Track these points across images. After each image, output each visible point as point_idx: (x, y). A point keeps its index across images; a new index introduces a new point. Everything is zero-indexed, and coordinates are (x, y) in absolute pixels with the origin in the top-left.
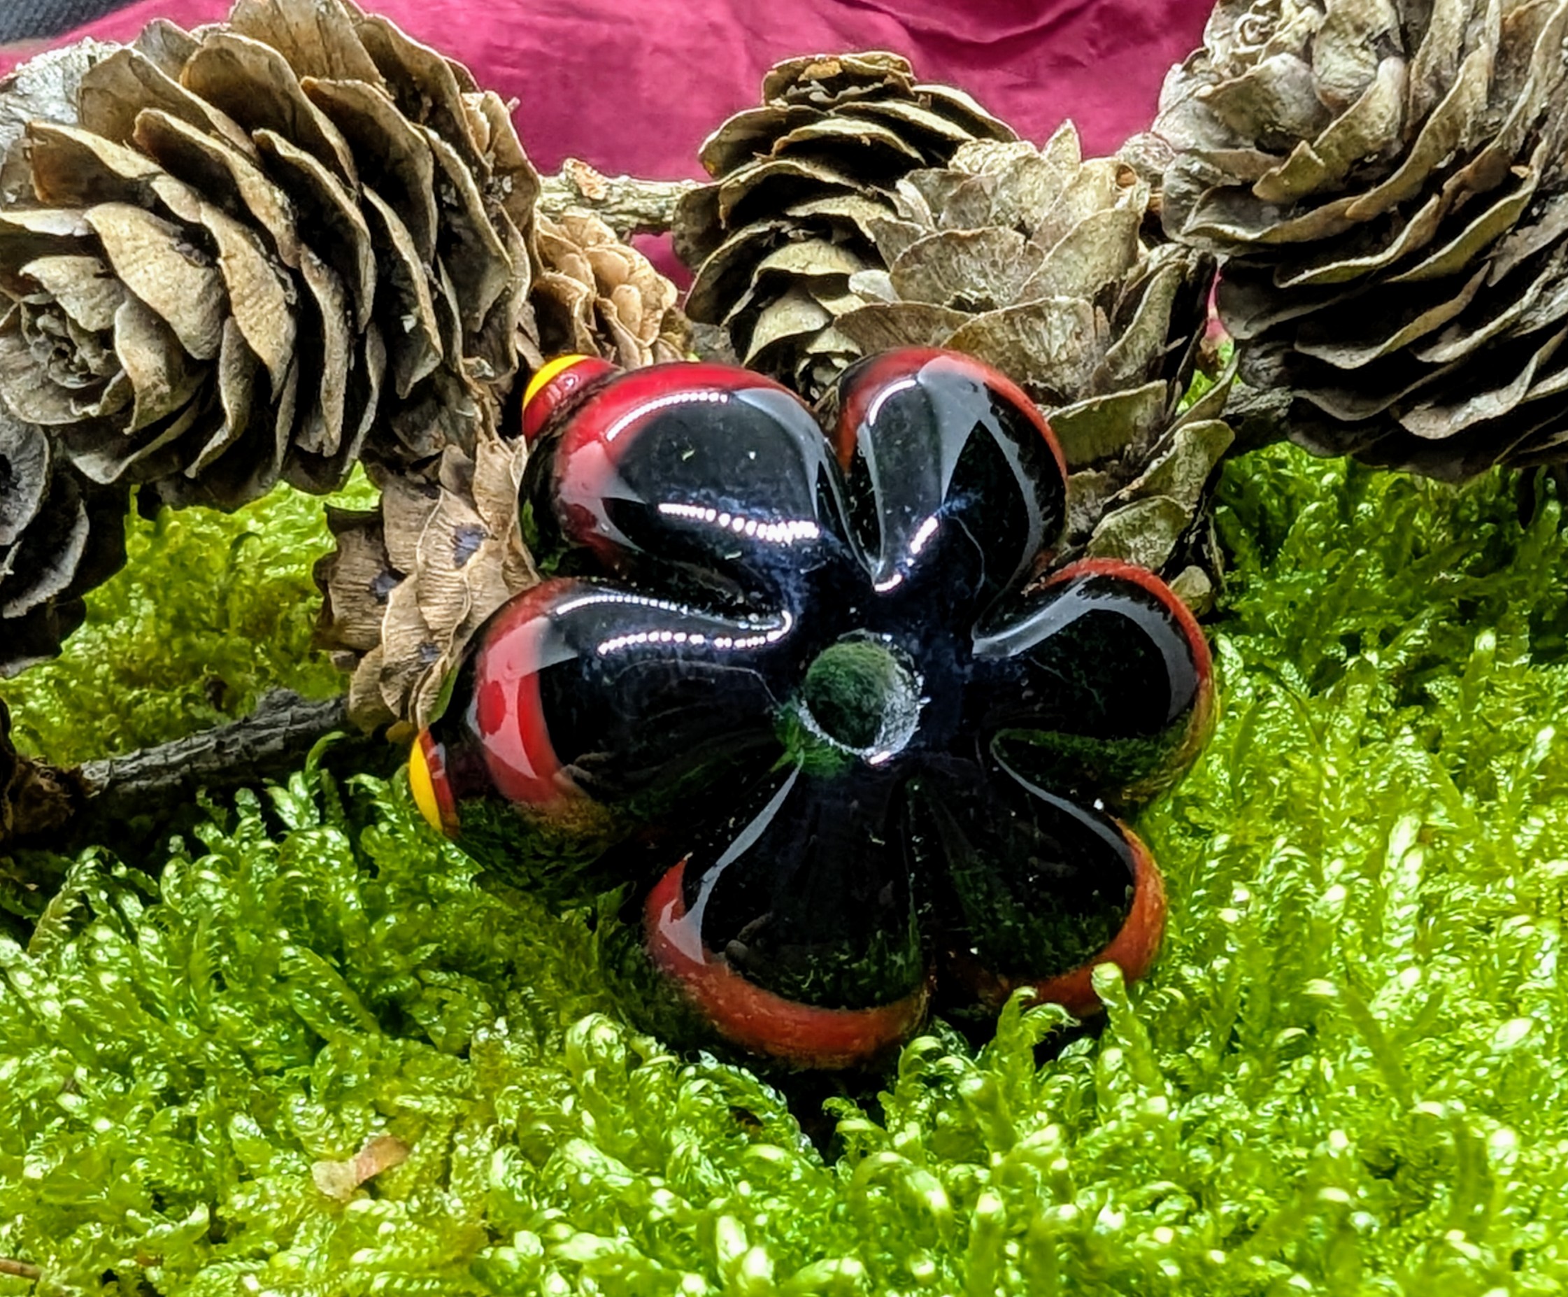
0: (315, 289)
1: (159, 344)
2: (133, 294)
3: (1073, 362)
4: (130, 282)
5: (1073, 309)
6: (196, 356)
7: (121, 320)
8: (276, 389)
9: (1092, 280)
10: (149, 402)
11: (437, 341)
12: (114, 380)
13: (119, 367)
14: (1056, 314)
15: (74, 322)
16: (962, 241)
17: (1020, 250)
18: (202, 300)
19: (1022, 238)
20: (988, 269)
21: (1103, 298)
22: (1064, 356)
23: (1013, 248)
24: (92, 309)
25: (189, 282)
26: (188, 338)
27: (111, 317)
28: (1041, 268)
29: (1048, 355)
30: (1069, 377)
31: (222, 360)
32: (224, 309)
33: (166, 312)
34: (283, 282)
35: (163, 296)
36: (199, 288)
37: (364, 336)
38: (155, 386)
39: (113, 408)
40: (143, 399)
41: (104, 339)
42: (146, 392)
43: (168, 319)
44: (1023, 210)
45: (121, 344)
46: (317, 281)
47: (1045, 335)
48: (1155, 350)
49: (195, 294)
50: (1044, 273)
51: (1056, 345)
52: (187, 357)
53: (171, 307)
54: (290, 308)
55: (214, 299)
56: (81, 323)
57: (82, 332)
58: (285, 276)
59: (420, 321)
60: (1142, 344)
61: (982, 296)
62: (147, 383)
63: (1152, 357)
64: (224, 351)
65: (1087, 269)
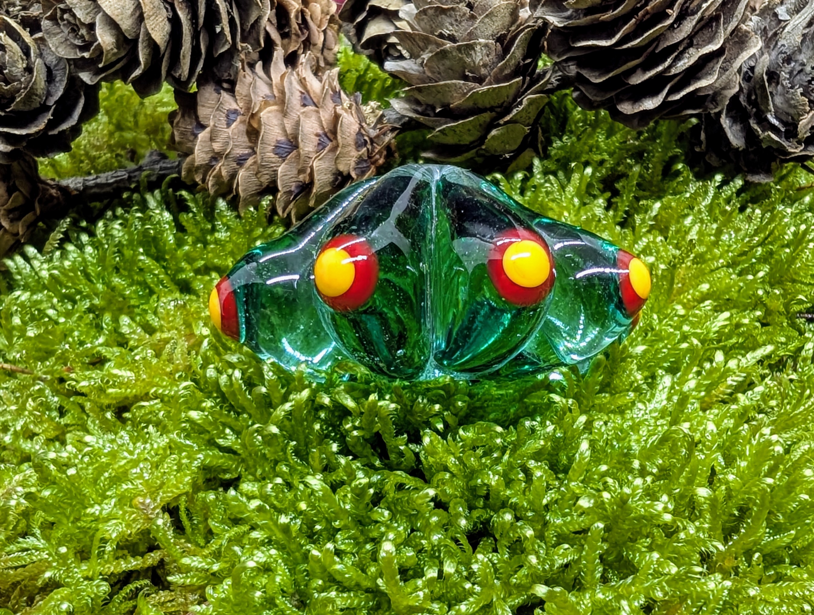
0: (179, 13)
1: (114, 32)
2: (104, 12)
3: (485, 66)
4: (103, 6)
5: (486, 45)
6: (129, 37)
7: (98, 19)
8: (162, 53)
9: (496, 32)
10: (109, 56)
11: (229, 38)
12: (95, 44)
13: (96, 40)
14: (479, 47)
15: (79, 19)
17: (467, 15)
18: (132, 15)
19: (468, 10)
20: (454, 23)
21: (500, 39)
22: (481, 63)
23: (465, 14)
24: (87, 14)
25: (127, 7)
26: (126, 30)
27: (94, 18)
28: (475, 26)
29: (474, 63)
30: (483, 71)
31: (140, 40)
32: (141, 19)
33: (117, 19)
34: (167, 9)
35: (116, 12)
36: (132, 10)
37: (200, 32)
38: (112, 49)
39: (94, 56)
40: (107, 55)
41: (91, 27)
42: (108, 51)
43: (119, 22)
45: (98, 31)
46: (181, 9)
47: (474, 55)
48: (519, 63)
49: (129, 12)
50: (476, 28)
51: (478, 59)
52: (125, 37)
53: (120, 17)
54: (169, 19)
55: (137, 14)
56: (82, 20)
57: (83, 24)
58: (167, 6)
59: (223, 29)
60: (513, 61)
61: (451, 33)
62: (109, 48)
63: (518, 65)
64: (141, 36)
65: (494, 27)
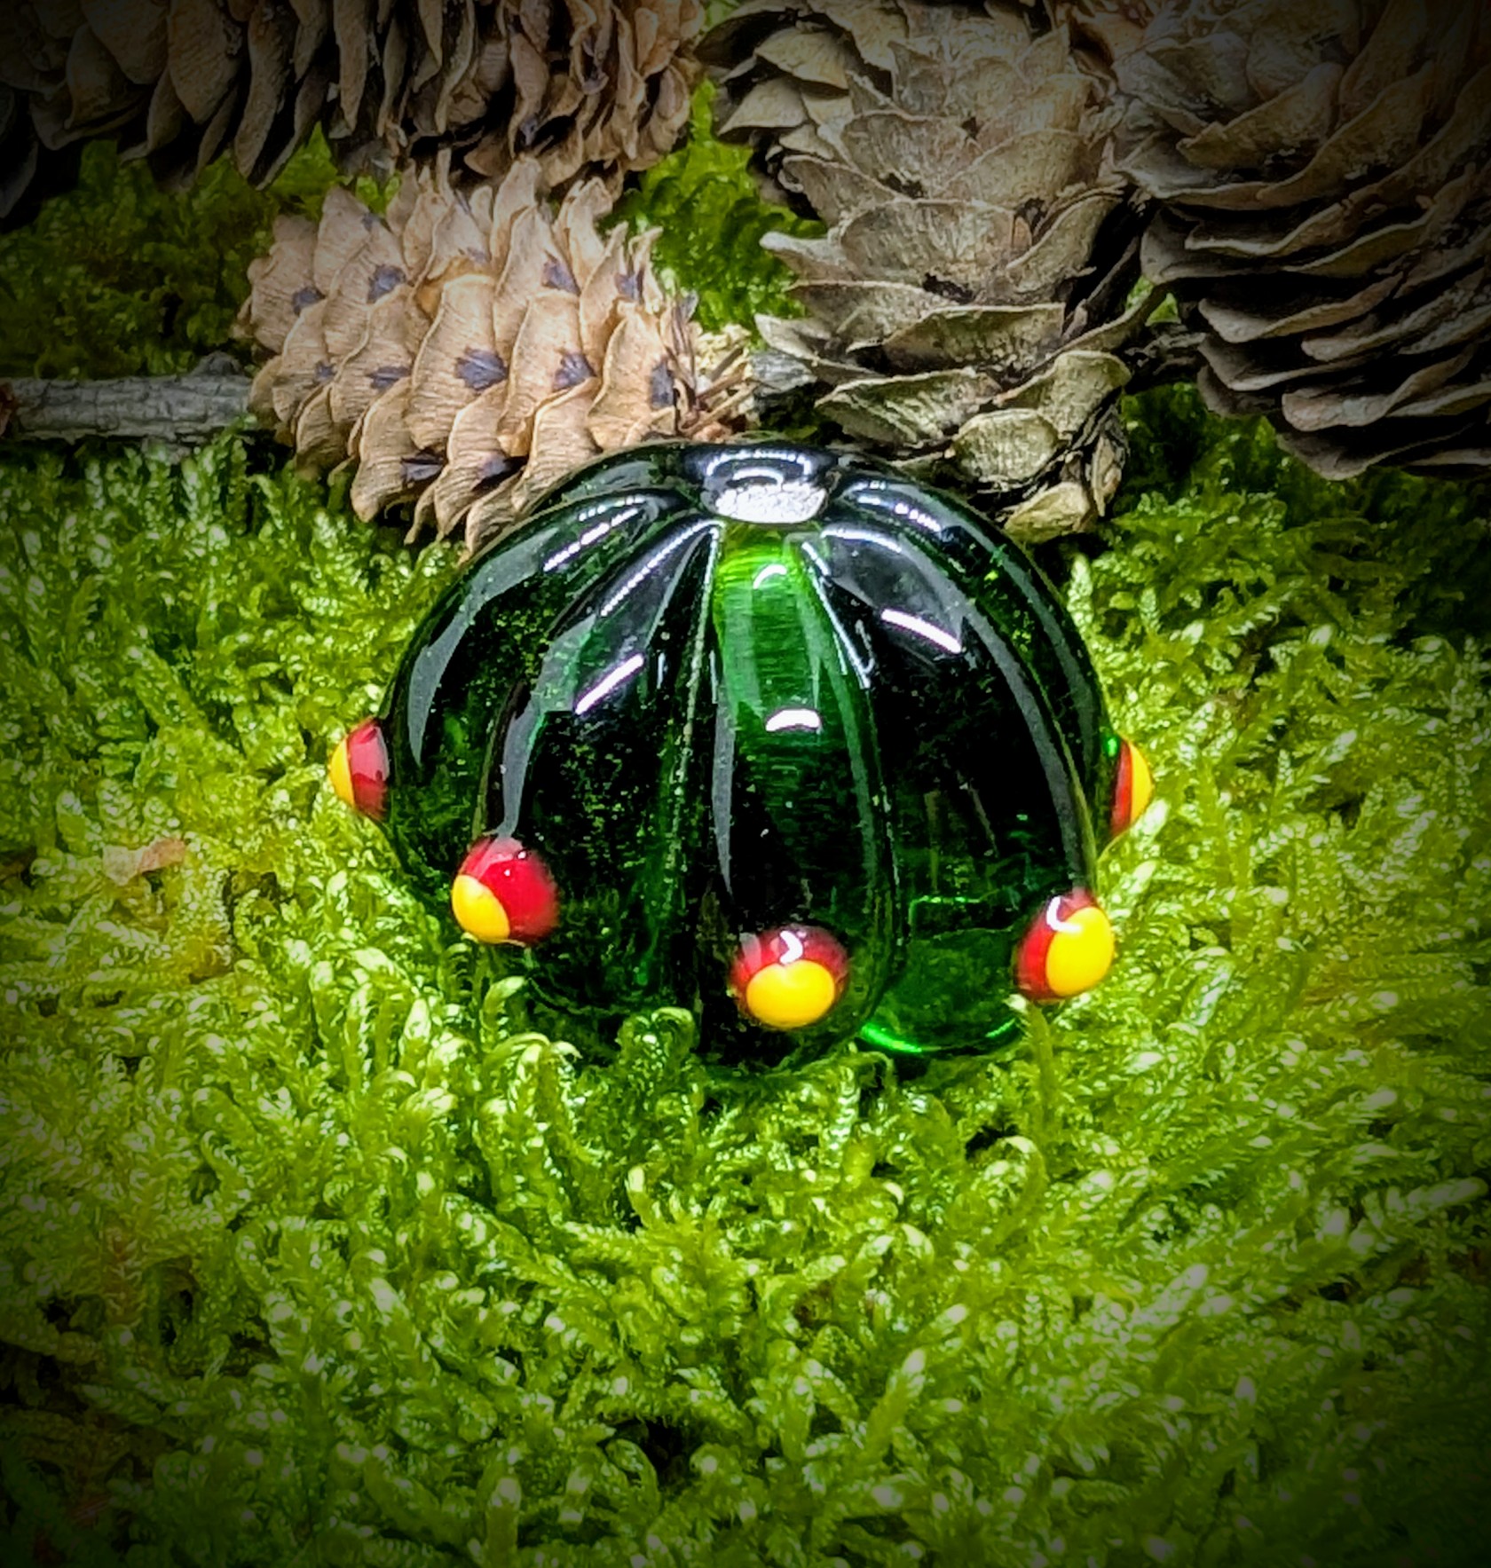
3: (980, 262)
5: (990, 217)
6: (136, 82)
9: (1020, 192)
14: (969, 216)
16: (905, 123)
17: (959, 146)
20: (925, 155)
21: (1027, 211)
22: (971, 256)
23: (953, 142)
28: (969, 170)
29: (955, 251)
30: (975, 277)
44: (977, 107)
47: (955, 233)
50: (971, 174)
51: (964, 244)
60: (1050, 263)
61: (914, 179)
63: (1062, 277)
65: (1015, 179)
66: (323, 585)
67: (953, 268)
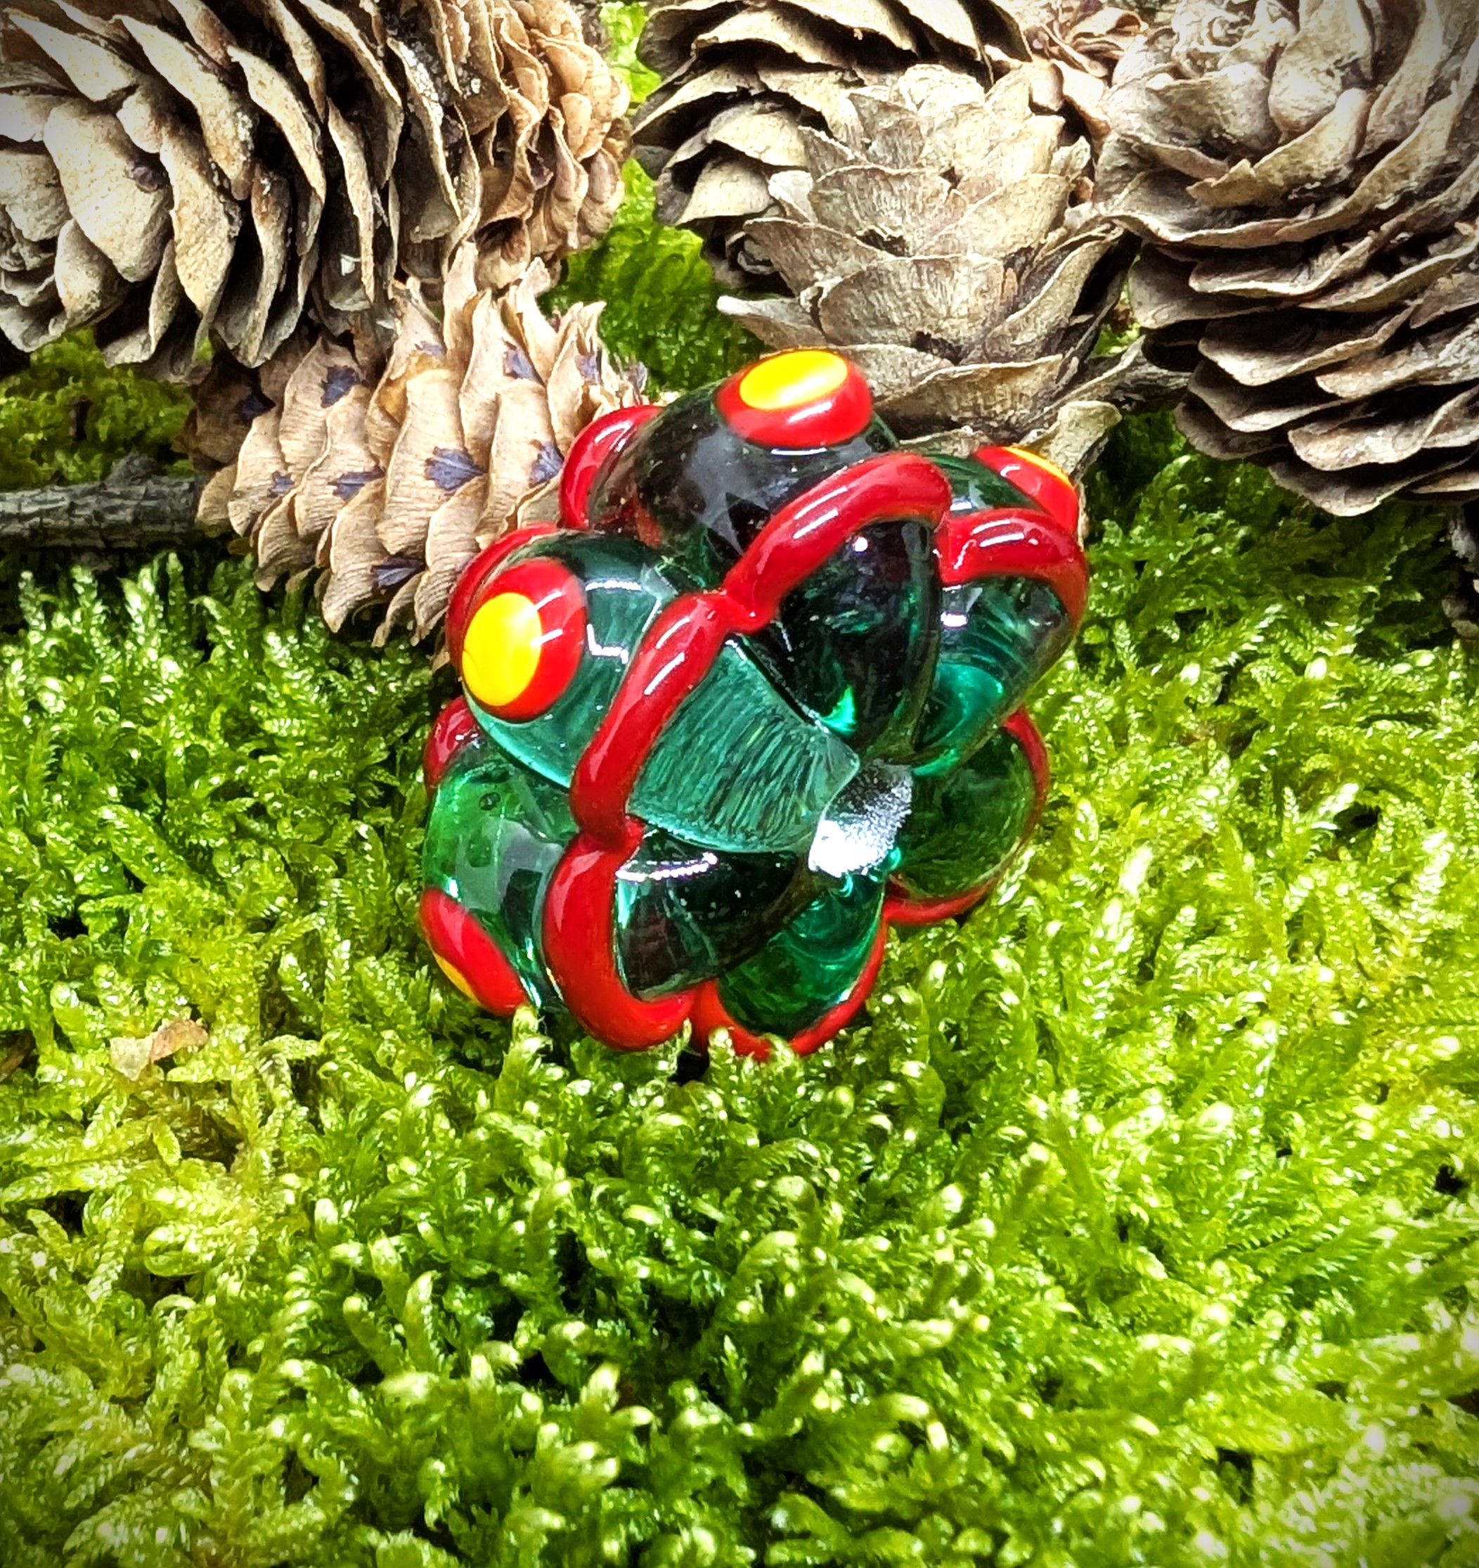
6: (131, 280)
9: (1009, 241)
14: (964, 271)
16: (886, 178)
17: (942, 197)
19: (947, 185)
20: (907, 209)
21: (1016, 261)
22: (964, 311)
23: (937, 194)
26: (126, 268)
28: (961, 221)
29: (948, 308)
31: (157, 285)
32: (165, 235)
34: (231, 217)
36: (147, 218)
43: (111, 258)
44: (954, 156)
47: (950, 289)
48: (1058, 322)
49: (143, 223)
51: (958, 299)
52: (122, 280)
54: (232, 240)
55: (158, 228)
58: (233, 212)
60: (1046, 314)
61: (896, 234)
63: (1054, 328)
64: (159, 281)
65: (1006, 229)
66: (282, 704)
67: (945, 325)
